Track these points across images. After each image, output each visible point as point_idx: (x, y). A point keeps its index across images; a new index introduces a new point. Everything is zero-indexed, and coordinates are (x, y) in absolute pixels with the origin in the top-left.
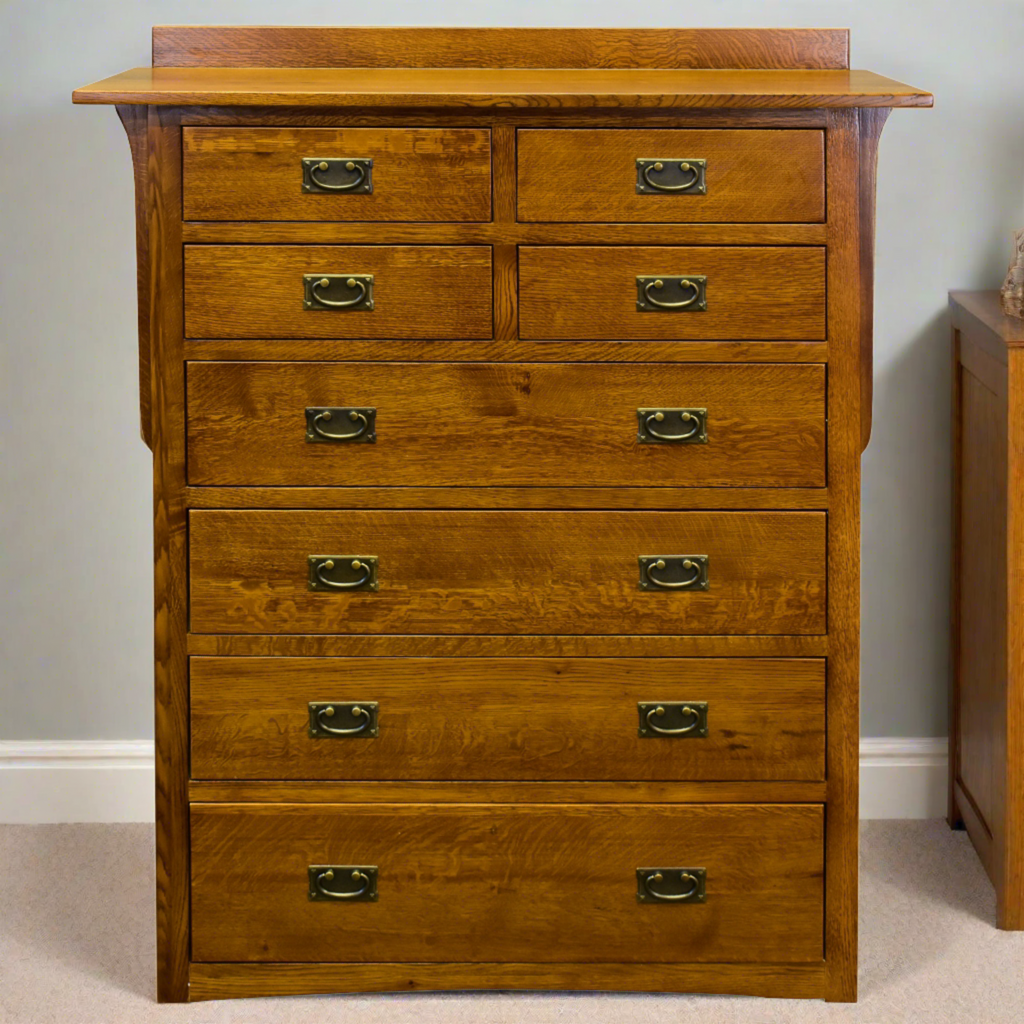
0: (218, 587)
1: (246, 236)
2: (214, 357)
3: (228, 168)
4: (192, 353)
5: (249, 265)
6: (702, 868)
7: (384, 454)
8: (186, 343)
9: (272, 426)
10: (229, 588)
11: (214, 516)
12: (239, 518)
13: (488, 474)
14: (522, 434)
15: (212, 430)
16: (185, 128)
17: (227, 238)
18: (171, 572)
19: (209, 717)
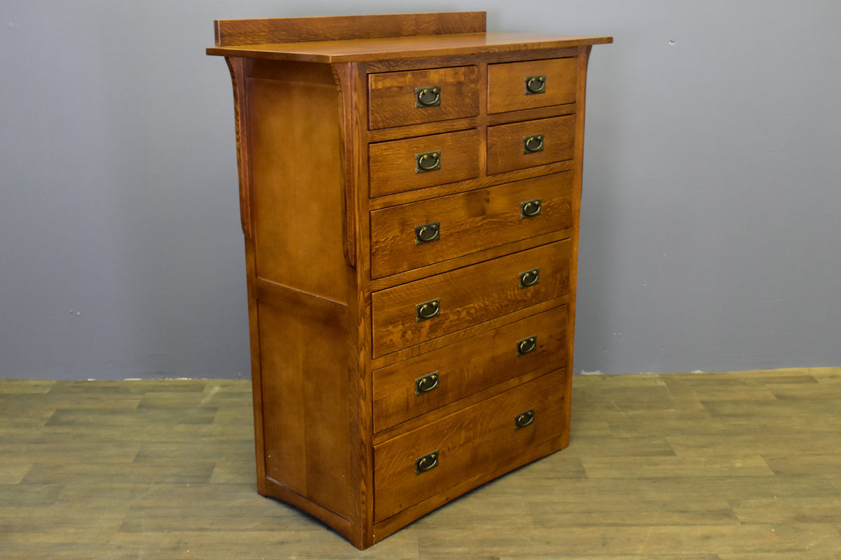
0: (384, 331)
1: (393, 136)
2: (381, 207)
3: (388, 96)
4: (373, 206)
5: (395, 152)
6: (532, 408)
7: (442, 245)
8: (370, 201)
9: (403, 240)
10: (388, 330)
11: (382, 295)
12: (391, 292)
13: (476, 247)
14: (487, 224)
15: (381, 247)
16: (370, 75)
17: (386, 138)
18: (366, 330)
19: (381, 400)
